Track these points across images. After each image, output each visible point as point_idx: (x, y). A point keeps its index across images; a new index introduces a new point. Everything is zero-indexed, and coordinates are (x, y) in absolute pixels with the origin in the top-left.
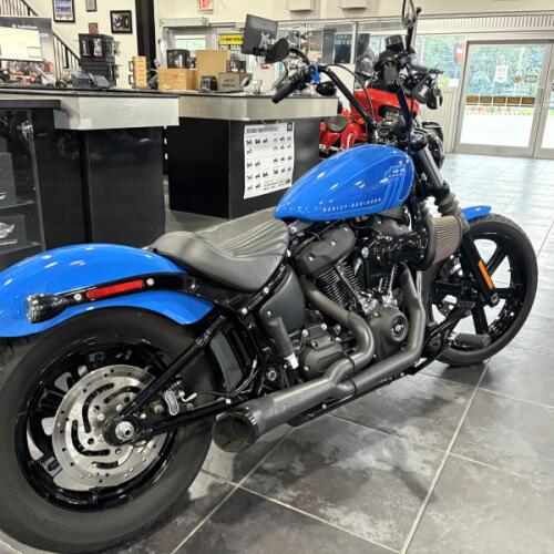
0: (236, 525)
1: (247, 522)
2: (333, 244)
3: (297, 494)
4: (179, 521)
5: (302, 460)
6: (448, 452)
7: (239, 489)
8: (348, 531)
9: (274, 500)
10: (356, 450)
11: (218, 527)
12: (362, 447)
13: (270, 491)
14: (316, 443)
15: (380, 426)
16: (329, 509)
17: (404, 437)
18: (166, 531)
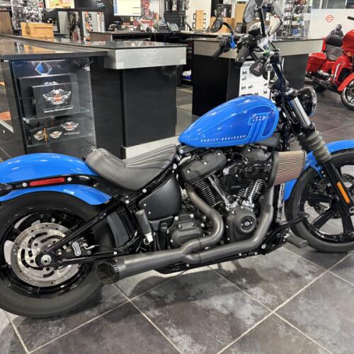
0: (115, 324)
1: (121, 323)
2: (205, 163)
3: (158, 314)
4: (87, 313)
5: (175, 294)
6: (273, 312)
7: (129, 303)
8: (174, 345)
9: (144, 315)
10: (212, 296)
11: (105, 322)
12: (218, 295)
13: (145, 308)
14: (191, 285)
15: (239, 283)
16: (172, 329)
17: (251, 294)
18: (77, 317)
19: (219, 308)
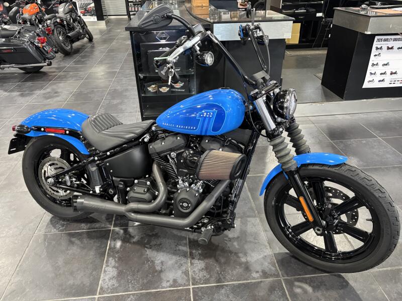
2: (163, 144)
4: (83, 225)
5: (142, 238)
6: (191, 287)
9: (109, 242)
13: (114, 238)
15: (194, 252)
17: (192, 264)
18: (75, 225)
19: (157, 262)
